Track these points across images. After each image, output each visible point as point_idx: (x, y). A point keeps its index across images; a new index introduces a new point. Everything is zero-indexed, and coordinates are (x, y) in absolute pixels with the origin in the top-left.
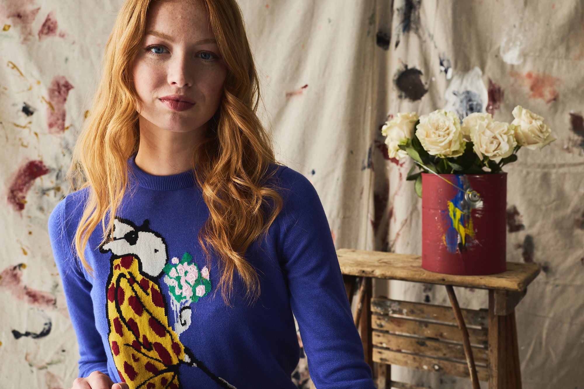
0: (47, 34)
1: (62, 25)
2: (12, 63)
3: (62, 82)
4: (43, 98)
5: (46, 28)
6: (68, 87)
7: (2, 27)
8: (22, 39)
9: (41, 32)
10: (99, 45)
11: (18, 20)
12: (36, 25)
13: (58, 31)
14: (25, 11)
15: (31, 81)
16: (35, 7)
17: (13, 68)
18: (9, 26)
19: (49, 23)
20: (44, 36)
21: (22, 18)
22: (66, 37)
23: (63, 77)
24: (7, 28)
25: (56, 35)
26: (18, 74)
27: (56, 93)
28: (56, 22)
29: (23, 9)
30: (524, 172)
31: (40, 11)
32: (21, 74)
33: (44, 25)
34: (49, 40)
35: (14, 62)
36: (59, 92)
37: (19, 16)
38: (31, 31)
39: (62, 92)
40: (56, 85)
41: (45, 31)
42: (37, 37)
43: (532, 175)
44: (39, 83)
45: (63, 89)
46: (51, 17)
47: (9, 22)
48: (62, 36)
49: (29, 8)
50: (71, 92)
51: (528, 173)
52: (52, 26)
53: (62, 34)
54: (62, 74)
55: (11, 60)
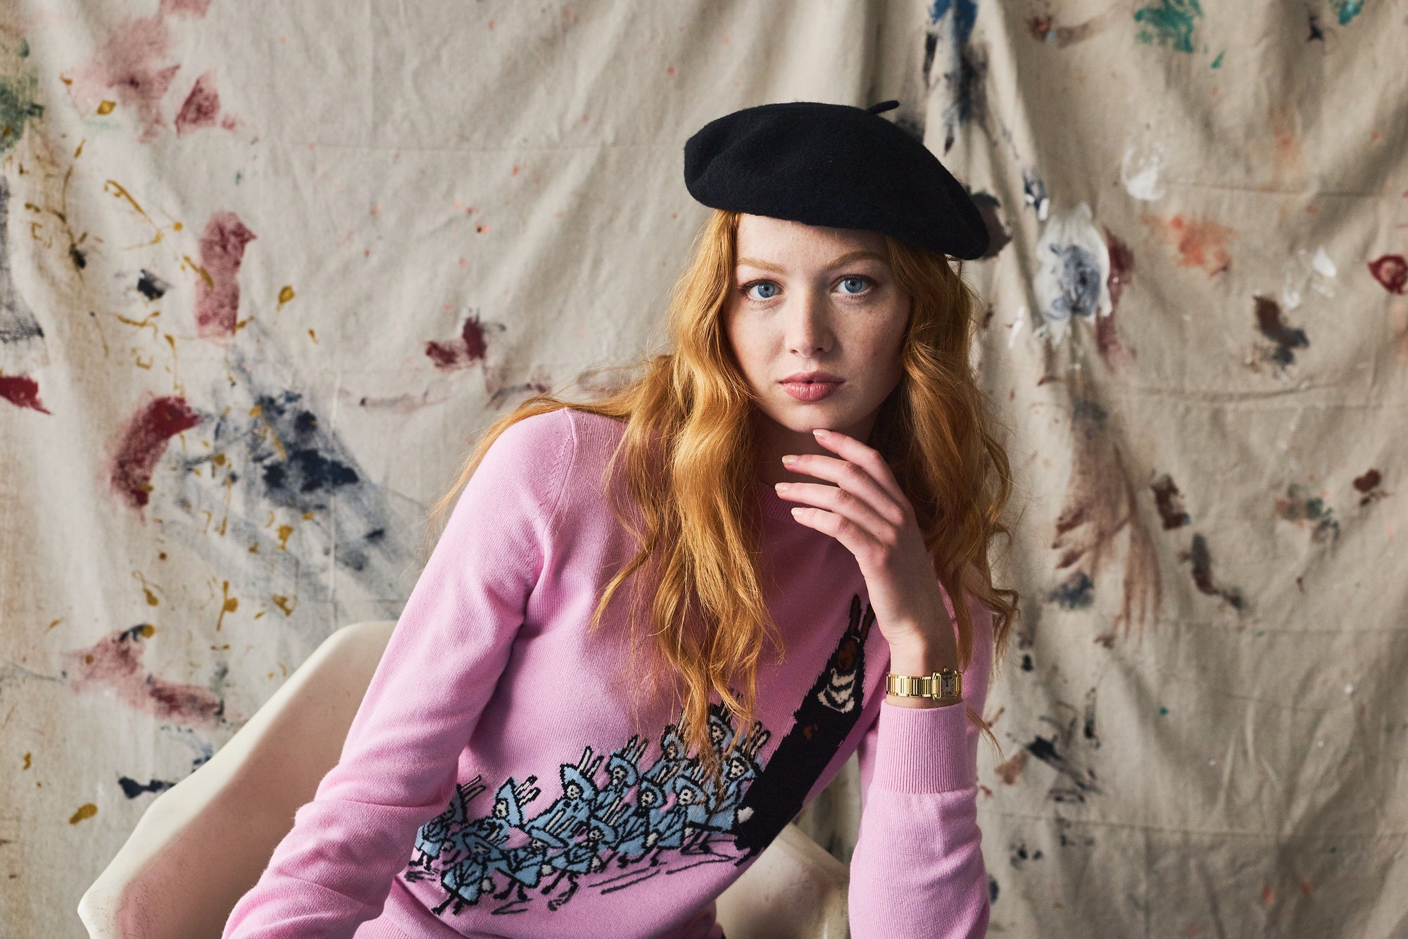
0: (195, 121)
1: (229, 104)
2: (115, 184)
3: (230, 226)
4: (187, 259)
5: (193, 108)
6: (243, 236)
7: (96, 107)
8: (141, 132)
9: (182, 117)
10: (311, 146)
11: (130, 91)
12: (171, 102)
13: (220, 116)
14: (145, 73)
15: (161, 222)
16: (169, 63)
17: (117, 195)
18: (112, 105)
19: (199, 99)
20: (187, 127)
21: (141, 87)
22: (238, 127)
23: (232, 215)
24: (106, 108)
25: (214, 124)
26: (130, 207)
27: (218, 249)
28: (216, 97)
29: (140, 67)
31: (179, 73)
32: (137, 207)
33: (189, 102)
34: (196, 136)
35: (121, 183)
36: (224, 247)
37: (133, 82)
38: (159, 114)
39: (229, 247)
40: (217, 231)
41: (192, 115)
42: (173, 128)
44: (178, 226)
45: (233, 239)
46: (203, 85)
47: (112, 95)
48: (229, 125)
49: (154, 65)
50: (250, 247)
51: (1188, 410)
52: (206, 103)
53: (229, 121)
54: (228, 208)
55: (113, 178)
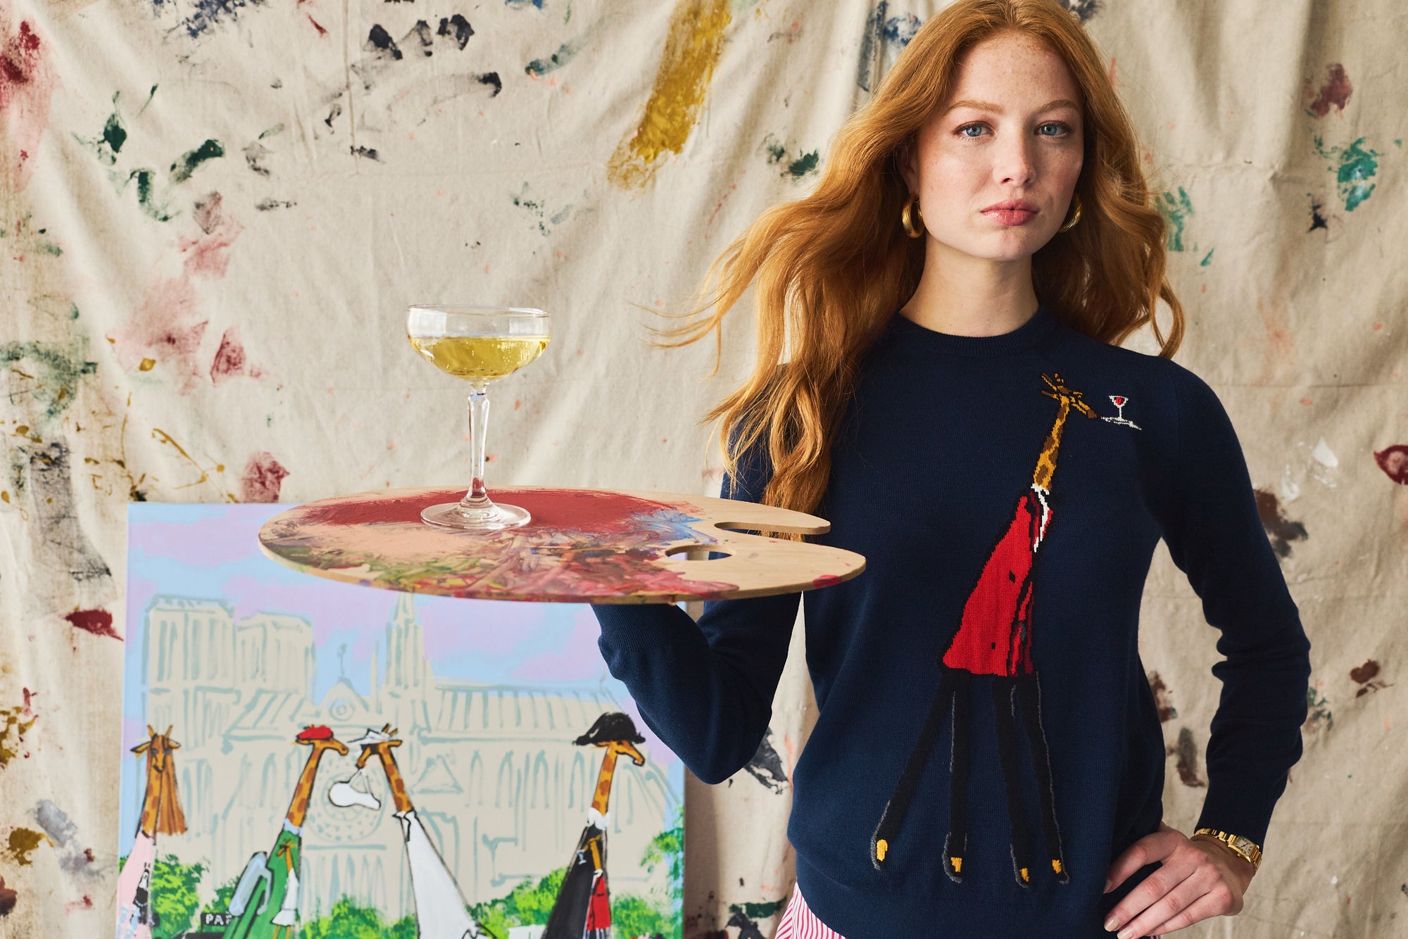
0: (226, 371)
1: (253, 356)
2: (161, 432)
3: (266, 465)
4: (231, 496)
5: (223, 359)
6: (278, 473)
7: (138, 364)
8: (180, 385)
9: (216, 368)
10: (330, 390)
11: (168, 348)
12: (205, 355)
13: (247, 366)
14: (180, 329)
15: (206, 465)
16: (199, 320)
17: (164, 442)
18: (153, 362)
19: (227, 351)
20: (220, 376)
21: (177, 343)
22: (263, 376)
23: (267, 454)
24: (148, 366)
25: (243, 374)
26: (176, 452)
27: (258, 486)
28: (241, 349)
29: (175, 324)
30: (1171, 607)
31: (207, 327)
32: (183, 452)
33: (219, 355)
34: (231, 384)
35: (165, 431)
36: (263, 484)
37: (170, 340)
38: (196, 366)
39: (267, 483)
40: (255, 469)
41: (223, 366)
42: (209, 378)
43: (1184, 610)
44: (221, 468)
45: (270, 476)
46: (229, 339)
47: (151, 353)
48: (256, 375)
49: (185, 322)
50: (284, 481)
51: (1177, 608)
52: (234, 355)
53: (255, 371)
54: (263, 449)
55: (157, 427)
